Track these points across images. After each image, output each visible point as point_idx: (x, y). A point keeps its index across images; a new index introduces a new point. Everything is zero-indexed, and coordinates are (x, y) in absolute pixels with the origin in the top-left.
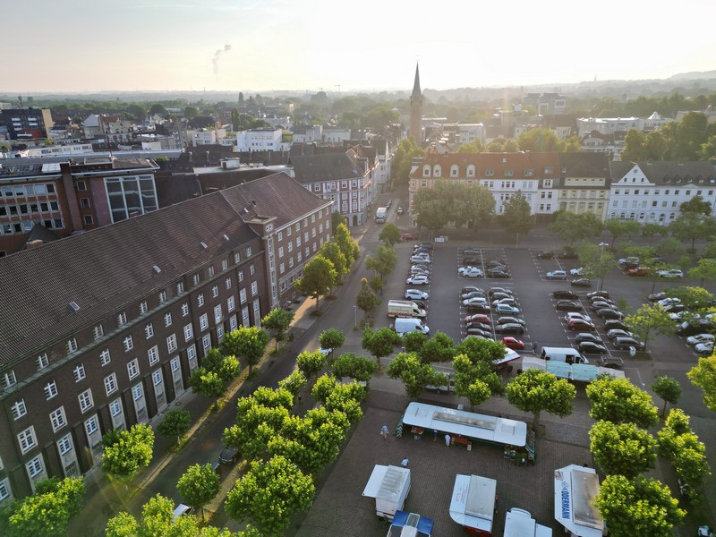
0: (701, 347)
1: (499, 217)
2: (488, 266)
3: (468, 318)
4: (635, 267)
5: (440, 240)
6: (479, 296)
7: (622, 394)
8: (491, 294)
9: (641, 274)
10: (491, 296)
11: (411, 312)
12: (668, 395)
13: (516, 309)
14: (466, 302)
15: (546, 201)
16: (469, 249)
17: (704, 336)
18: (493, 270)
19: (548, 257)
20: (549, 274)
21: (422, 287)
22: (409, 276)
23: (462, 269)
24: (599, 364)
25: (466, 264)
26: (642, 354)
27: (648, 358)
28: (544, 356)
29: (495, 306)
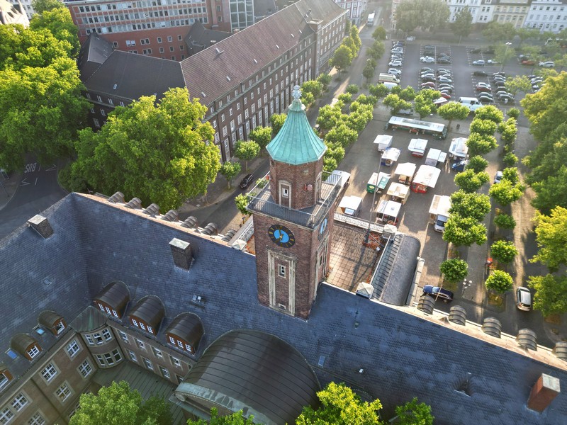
1: (451, 24)
2: (439, 56)
3: (423, 84)
4: (527, 59)
5: (410, 39)
6: (431, 73)
7: (490, 111)
10: (438, 73)
11: (392, 80)
13: (450, 81)
14: (423, 76)
15: (484, 14)
16: (429, 45)
18: (442, 59)
19: (477, 52)
20: (475, 62)
21: (398, 67)
22: (390, 61)
23: (422, 58)
25: (425, 55)
27: (513, 104)
28: (459, 101)
29: (439, 79)
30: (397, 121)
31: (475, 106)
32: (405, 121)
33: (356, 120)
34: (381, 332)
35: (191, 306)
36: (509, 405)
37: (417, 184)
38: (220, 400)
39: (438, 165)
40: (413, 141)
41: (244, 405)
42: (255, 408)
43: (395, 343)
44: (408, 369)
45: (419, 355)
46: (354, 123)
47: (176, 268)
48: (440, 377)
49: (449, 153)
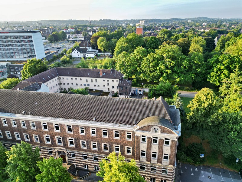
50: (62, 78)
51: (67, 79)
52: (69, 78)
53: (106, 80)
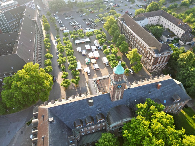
0: (103, 23)
1: (67, 4)
2: (70, 17)
3: (73, 27)
4: (91, 11)
5: (57, 12)
6: (72, 23)
7: (97, 31)
8: (74, 22)
9: (93, 13)
11: (64, 29)
12: (101, 30)
13: (79, 24)
14: (71, 25)
16: (64, 13)
17: (103, 21)
19: (78, 12)
20: (80, 16)
21: (62, 24)
22: (58, 22)
23: (66, 18)
24: (93, 29)
26: (97, 26)
27: (98, 26)
28: (86, 30)
29: (76, 24)
30: (77, 42)
31: (91, 30)
32: (79, 41)
33: (70, 47)
34: (135, 92)
35: (98, 112)
36: (156, 91)
37: (96, 57)
38: (122, 121)
39: (96, 50)
40: (86, 46)
41: (126, 119)
42: (128, 118)
43: (138, 93)
44: (141, 95)
45: (142, 92)
46: (70, 48)
47: (90, 107)
48: (146, 93)
49: (96, 46)
50: (161, 17)
51: (163, 19)
52: (164, 19)
53: (179, 28)
